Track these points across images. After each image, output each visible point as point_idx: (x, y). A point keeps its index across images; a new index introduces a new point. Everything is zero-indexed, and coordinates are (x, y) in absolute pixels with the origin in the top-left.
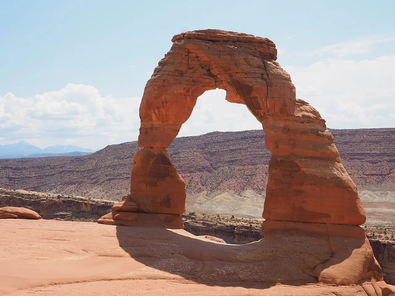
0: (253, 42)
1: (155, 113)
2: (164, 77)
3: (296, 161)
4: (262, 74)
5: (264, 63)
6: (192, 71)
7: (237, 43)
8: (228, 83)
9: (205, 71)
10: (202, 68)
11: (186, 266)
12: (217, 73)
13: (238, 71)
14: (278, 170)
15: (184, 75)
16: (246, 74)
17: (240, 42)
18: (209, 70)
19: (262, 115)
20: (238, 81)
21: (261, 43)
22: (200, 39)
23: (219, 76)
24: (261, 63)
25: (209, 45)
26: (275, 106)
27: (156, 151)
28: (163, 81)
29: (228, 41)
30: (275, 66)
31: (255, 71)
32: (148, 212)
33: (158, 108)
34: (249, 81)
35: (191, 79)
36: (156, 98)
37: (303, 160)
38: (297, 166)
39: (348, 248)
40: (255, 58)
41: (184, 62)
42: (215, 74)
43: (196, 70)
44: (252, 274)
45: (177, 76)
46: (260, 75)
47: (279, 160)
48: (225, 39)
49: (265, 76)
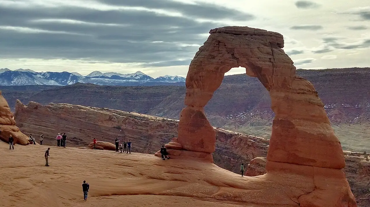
0: (265, 35)
1: (195, 83)
2: (201, 59)
3: (292, 121)
4: (270, 59)
5: (272, 50)
6: (221, 55)
7: (253, 36)
8: (246, 64)
9: (230, 55)
10: (228, 53)
11: (207, 189)
12: (239, 57)
13: (252, 56)
14: (279, 126)
15: (215, 58)
16: (258, 58)
17: (255, 35)
18: (233, 55)
19: (270, 87)
20: (252, 63)
21: (271, 36)
22: (227, 33)
23: (240, 59)
24: (270, 51)
25: (233, 38)
26: (278, 81)
27: (195, 109)
28: (200, 62)
29: (247, 35)
30: (280, 52)
31: (265, 57)
32: (188, 149)
33: (197, 80)
34: (260, 64)
35: (220, 61)
36: (196, 74)
37: (297, 120)
38: (292, 124)
39: (327, 185)
40: (266, 47)
41: (216, 49)
42: (237, 57)
43: (223, 55)
44: (251, 198)
45: (210, 59)
46: (268, 59)
47: (280, 119)
48: (245, 33)
49: (272, 60)
